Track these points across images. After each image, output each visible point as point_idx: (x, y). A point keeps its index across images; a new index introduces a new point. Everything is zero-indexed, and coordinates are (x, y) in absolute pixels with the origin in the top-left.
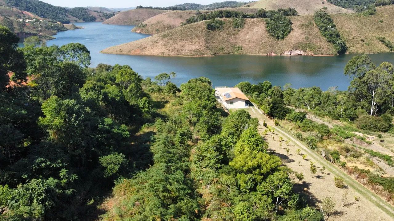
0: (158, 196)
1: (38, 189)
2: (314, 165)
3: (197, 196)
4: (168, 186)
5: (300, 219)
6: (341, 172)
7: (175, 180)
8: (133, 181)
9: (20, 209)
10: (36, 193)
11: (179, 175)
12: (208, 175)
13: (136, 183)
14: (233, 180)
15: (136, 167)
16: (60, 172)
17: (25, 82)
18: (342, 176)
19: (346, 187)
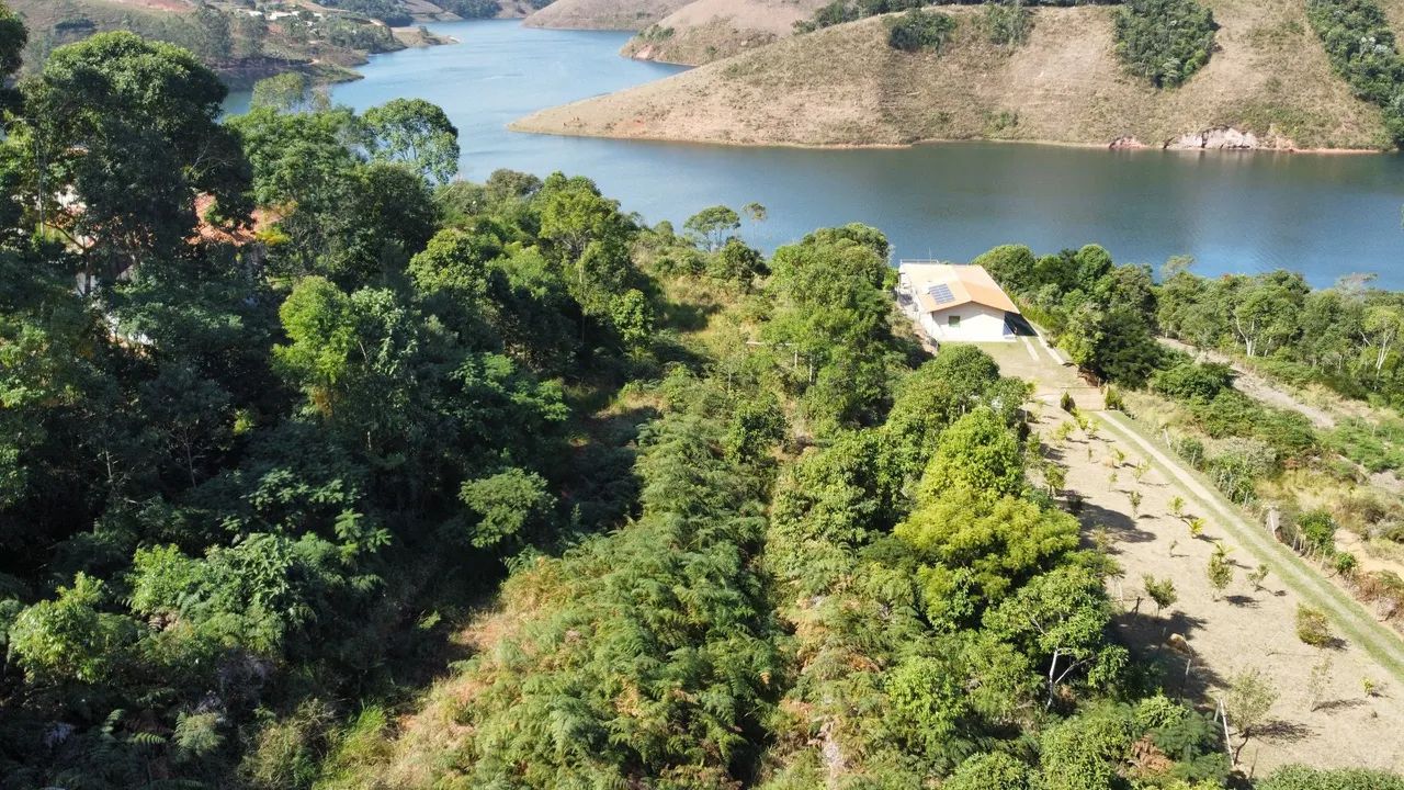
0: (638, 616)
1: (265, 563)
2: (1228, 556)
3: (775, 628)
4: (678, 589)
5: (1125, 734)
6: (1332, 591)
7: (705, 571)
8: (567, 564)
9: (214, 619)
10: (260, 577)
11: (723, 556)
12: (821, 565)
13: (576, 572)
14: (905, 586)
15: (582, 522)
16: (338, 518)
17: (248, 228)
18: (1332, 602)
19: (1338, 644)
